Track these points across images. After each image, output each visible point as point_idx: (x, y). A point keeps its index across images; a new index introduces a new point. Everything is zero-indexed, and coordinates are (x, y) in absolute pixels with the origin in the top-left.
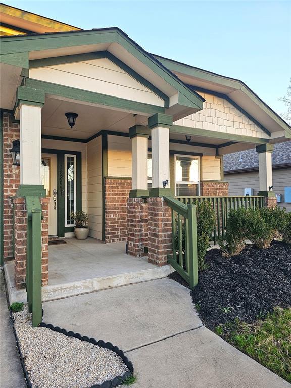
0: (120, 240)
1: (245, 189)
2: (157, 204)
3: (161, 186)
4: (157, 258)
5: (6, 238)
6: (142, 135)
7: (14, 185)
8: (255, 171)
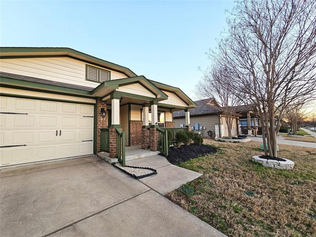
0: (136, 145)
1: (180, 125)
2: (154, 130)
3: (155, 124)
4: (154, 149)
5: (98, 144)
6: (147, 106)
7: (101, 124)
8: (184, 117)
